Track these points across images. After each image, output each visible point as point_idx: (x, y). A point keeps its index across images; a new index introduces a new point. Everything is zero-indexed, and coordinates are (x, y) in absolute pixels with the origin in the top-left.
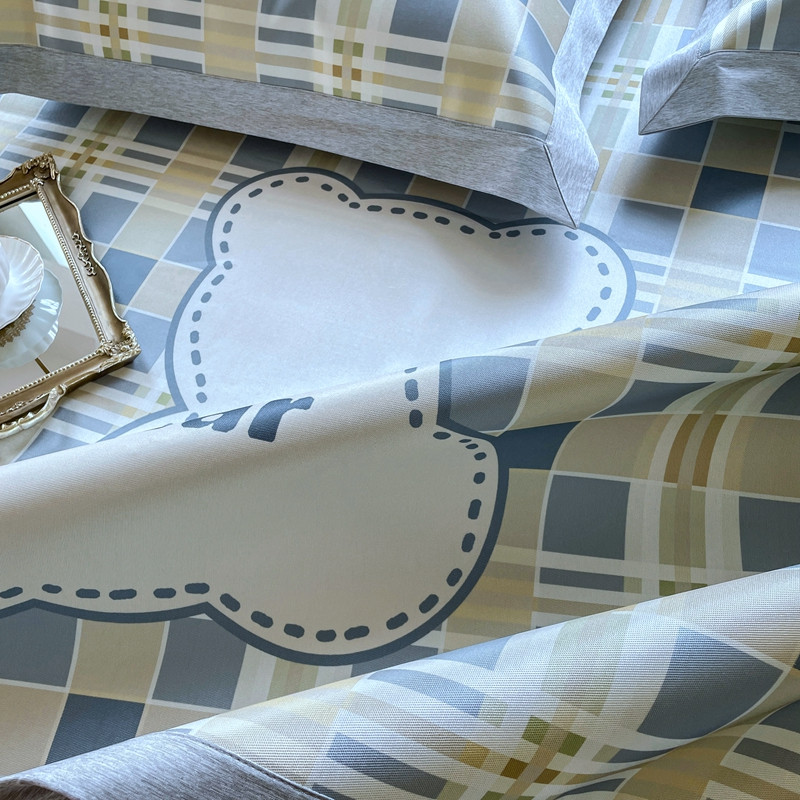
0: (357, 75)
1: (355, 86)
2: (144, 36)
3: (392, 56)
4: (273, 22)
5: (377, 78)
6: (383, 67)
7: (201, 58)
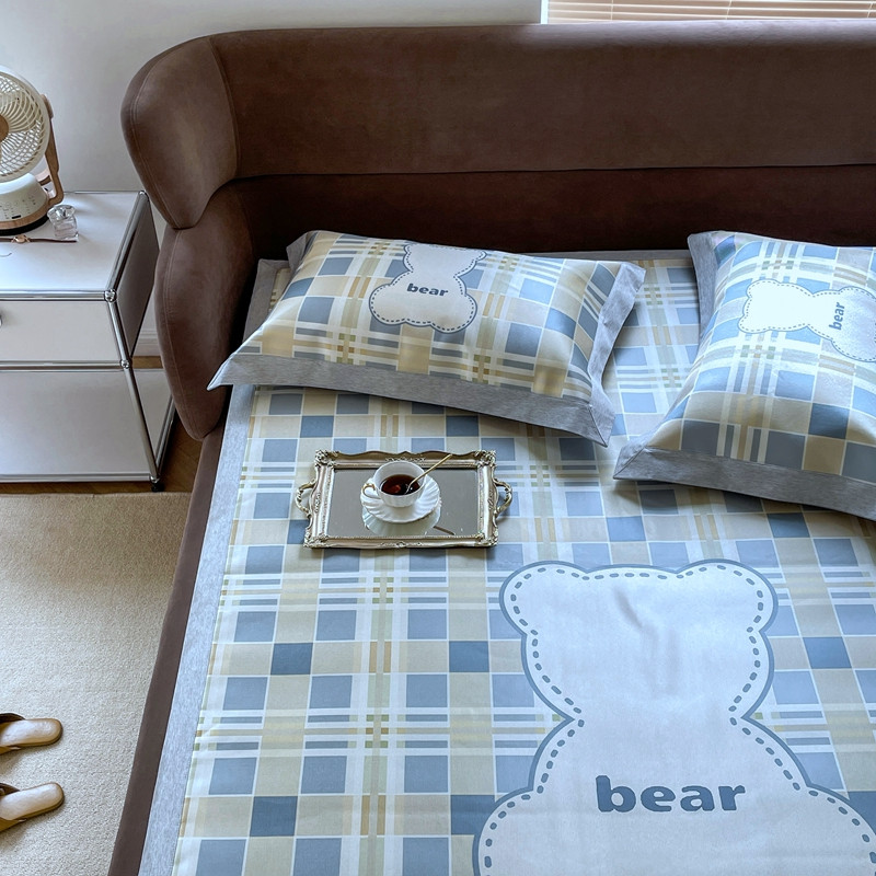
0: (486, 372)
1: (485, 377)
2: (363, 352)
3: (506, 363)
4: (440, 345)
5: (498, 373)
6: (502, 368)
7: (395, 363)
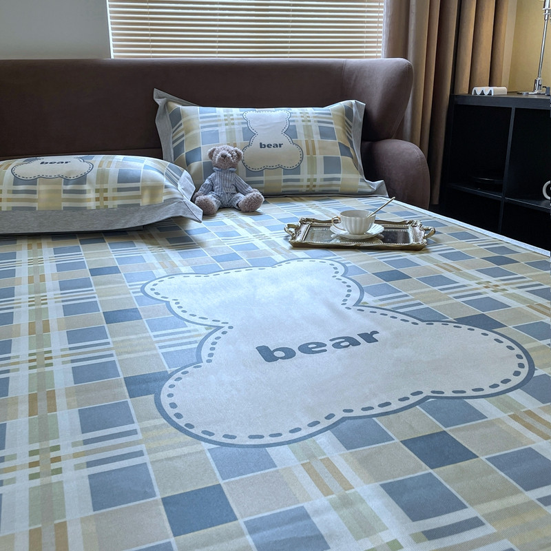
1: (105, 203)
2: (9, 200)
3: (120, 190)
4: (69, 187)
5: (114, 198)
6: (117, 194)
7: (36, 205)
